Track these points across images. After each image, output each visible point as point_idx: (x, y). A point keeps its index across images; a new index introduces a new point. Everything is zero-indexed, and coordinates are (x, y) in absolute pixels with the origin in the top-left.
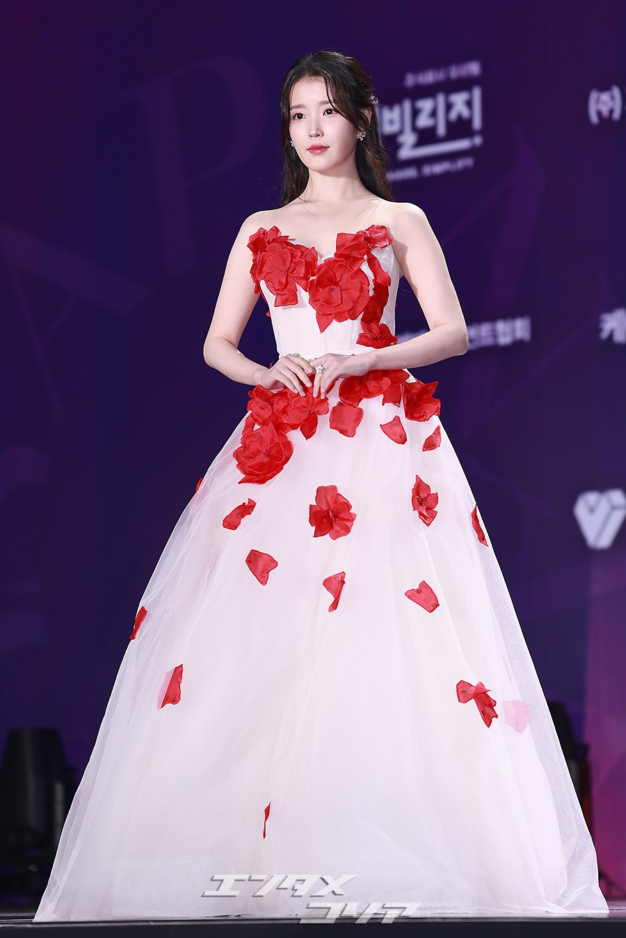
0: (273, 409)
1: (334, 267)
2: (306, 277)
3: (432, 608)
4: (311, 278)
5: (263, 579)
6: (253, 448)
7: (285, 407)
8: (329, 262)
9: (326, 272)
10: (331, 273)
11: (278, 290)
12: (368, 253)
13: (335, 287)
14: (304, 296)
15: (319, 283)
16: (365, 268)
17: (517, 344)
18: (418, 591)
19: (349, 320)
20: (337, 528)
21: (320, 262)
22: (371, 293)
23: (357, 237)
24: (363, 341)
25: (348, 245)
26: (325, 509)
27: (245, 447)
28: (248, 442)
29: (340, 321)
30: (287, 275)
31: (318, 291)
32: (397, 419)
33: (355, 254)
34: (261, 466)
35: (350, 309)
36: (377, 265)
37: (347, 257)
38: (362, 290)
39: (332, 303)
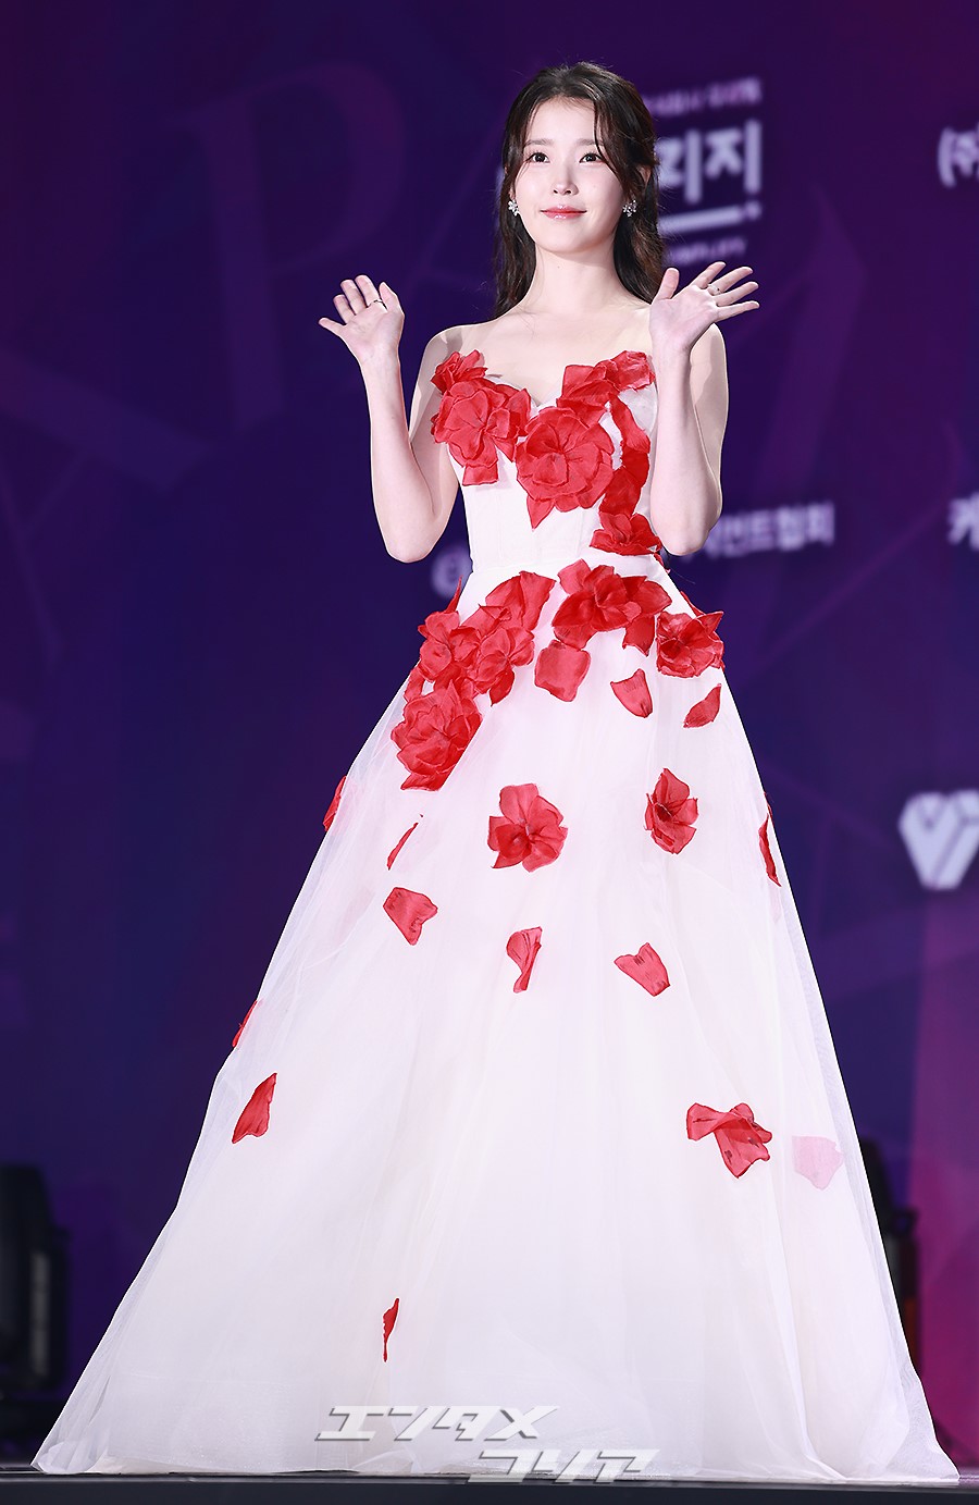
0: (453, 655)
1: (555, 423)
2: (511, 437)
3: (657, 989)
4: (521, 440)
5: (412, 935)
6: (423, 724)
7: (473, 652)
8: (548, 415)
9: (542, 430)
10: (550, 432)
11: (469, 458)
12: (613, 398)
13: (558, 455)
14: (508, 468)
15: (532, 449)
16: (607, 423)
17: (812, 549)
18: (638, 960)
19: (580, 509)
20: (537, 852)
21: (534, 412)
22: (617, 464)
23: (595, 371)
24: (600, 542)
25: (580, 385)
26: (517, 822)
27: (410, 722)
28: (415, 713)
29: (564, 510)
30: (483, 433)
31: (530, 460)
32: (640, 675)
33: (592, 400)
34: (436, 754)
35: (582, 491)
36: (628, 418)
37: (577, 406)
38: (600, 460)
39: (553, 481)
